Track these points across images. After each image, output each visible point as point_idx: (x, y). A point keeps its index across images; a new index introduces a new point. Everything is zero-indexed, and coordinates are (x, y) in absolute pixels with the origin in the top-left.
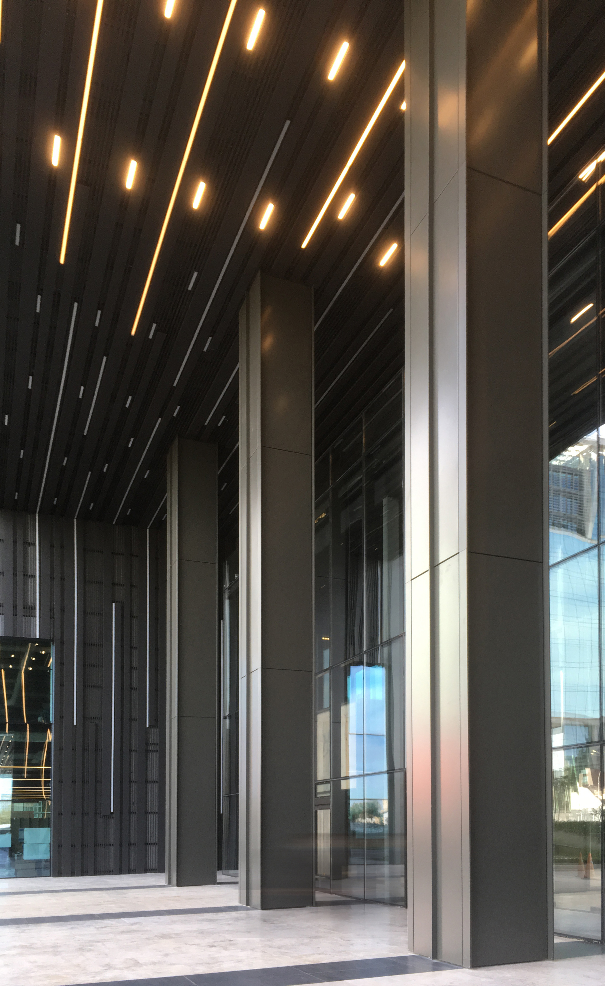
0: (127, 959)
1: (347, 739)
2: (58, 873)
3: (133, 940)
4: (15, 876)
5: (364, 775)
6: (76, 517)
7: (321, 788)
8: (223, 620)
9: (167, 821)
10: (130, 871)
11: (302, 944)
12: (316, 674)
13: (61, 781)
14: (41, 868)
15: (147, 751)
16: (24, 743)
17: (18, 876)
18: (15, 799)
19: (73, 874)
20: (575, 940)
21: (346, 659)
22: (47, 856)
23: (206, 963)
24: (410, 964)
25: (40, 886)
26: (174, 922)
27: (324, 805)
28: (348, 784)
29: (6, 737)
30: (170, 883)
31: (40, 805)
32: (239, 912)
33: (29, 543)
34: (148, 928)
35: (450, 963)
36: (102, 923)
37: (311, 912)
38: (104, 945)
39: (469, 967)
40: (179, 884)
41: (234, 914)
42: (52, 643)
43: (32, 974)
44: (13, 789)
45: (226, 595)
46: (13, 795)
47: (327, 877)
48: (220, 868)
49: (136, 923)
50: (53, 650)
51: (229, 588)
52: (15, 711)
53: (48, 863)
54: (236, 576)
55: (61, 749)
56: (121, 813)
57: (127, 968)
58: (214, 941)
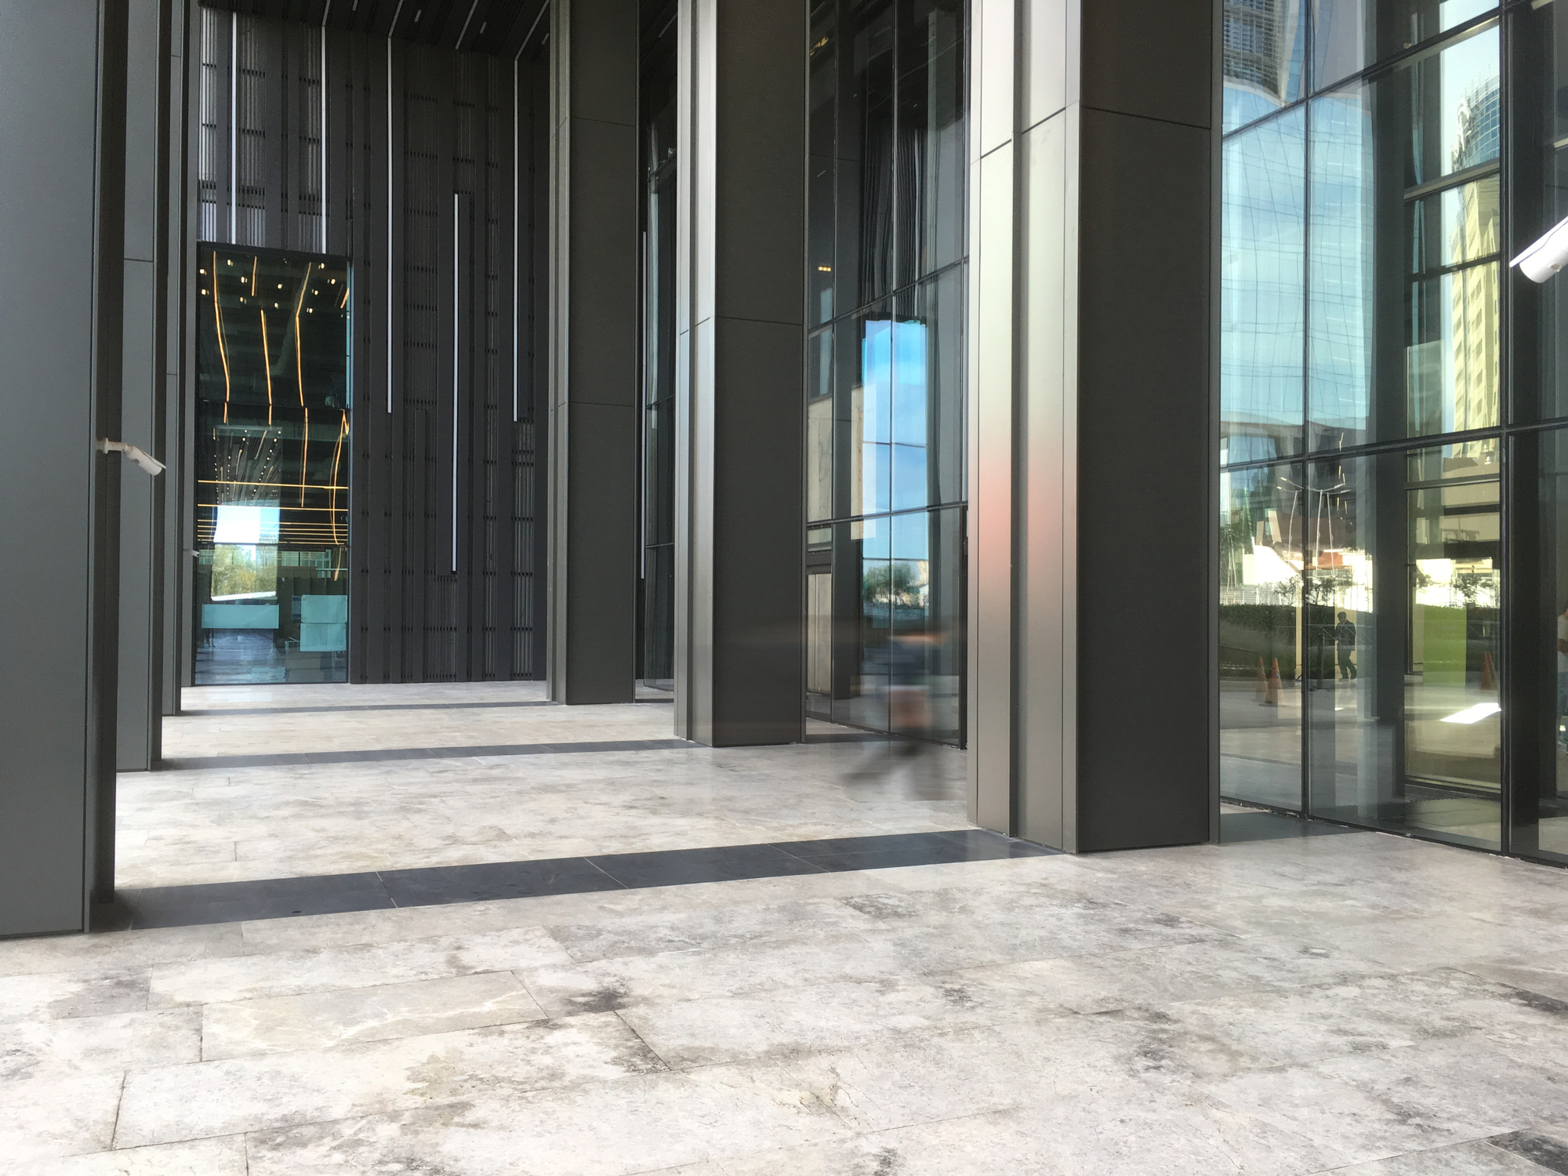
0: (485, 827)
1: (860, 451)
2: (361, 677)
3: (494, 795)
4: (284, 681)
5: (890, 514)
6: (390, 34)
7: (815, 537)
8: (646, 231)
9: (550, 589)
10: (485, 676)
11: (786, 807)
12: (809, 332)
13: (365, 513)
14: (331, 668)
15: (514, 464)
16: (300, 443)
17: (290, 680)
18: (286, 543)
19: (386, 679)
20: (1255, 810)
21: (860, 305)
22: (342, 647)
23: (621, 836)
24: (971, 845)
25: (328, 698)
26: (564, 765)
27: (820, 567)
28: (861, 532)
29: (268, 432)
30: (554, 698)
31: (327, 556)
32: (675, 750)
33: (309, 80)
34: (520, 774)
35: (1040, 845)
36: (439, 763)
37: (799, 753)
38: (444, 802)
39: (1074, 851)
40: (570, 701)
41: (666, 753)
42: (348, 264)
43: (319, 852)
44: (281, 526)
45: (653, 186)
46: (281, 537)
47: (824, 695)
48: (640, 675)
49: (498, 766)
50: (350, 277)
51: (658, 173)
52: (285, 385)
53: (342, 660)
54: (670, 152)
55: (366, 456)
56: (470, 573)
57: (486, 842)
58: (634, 798)
